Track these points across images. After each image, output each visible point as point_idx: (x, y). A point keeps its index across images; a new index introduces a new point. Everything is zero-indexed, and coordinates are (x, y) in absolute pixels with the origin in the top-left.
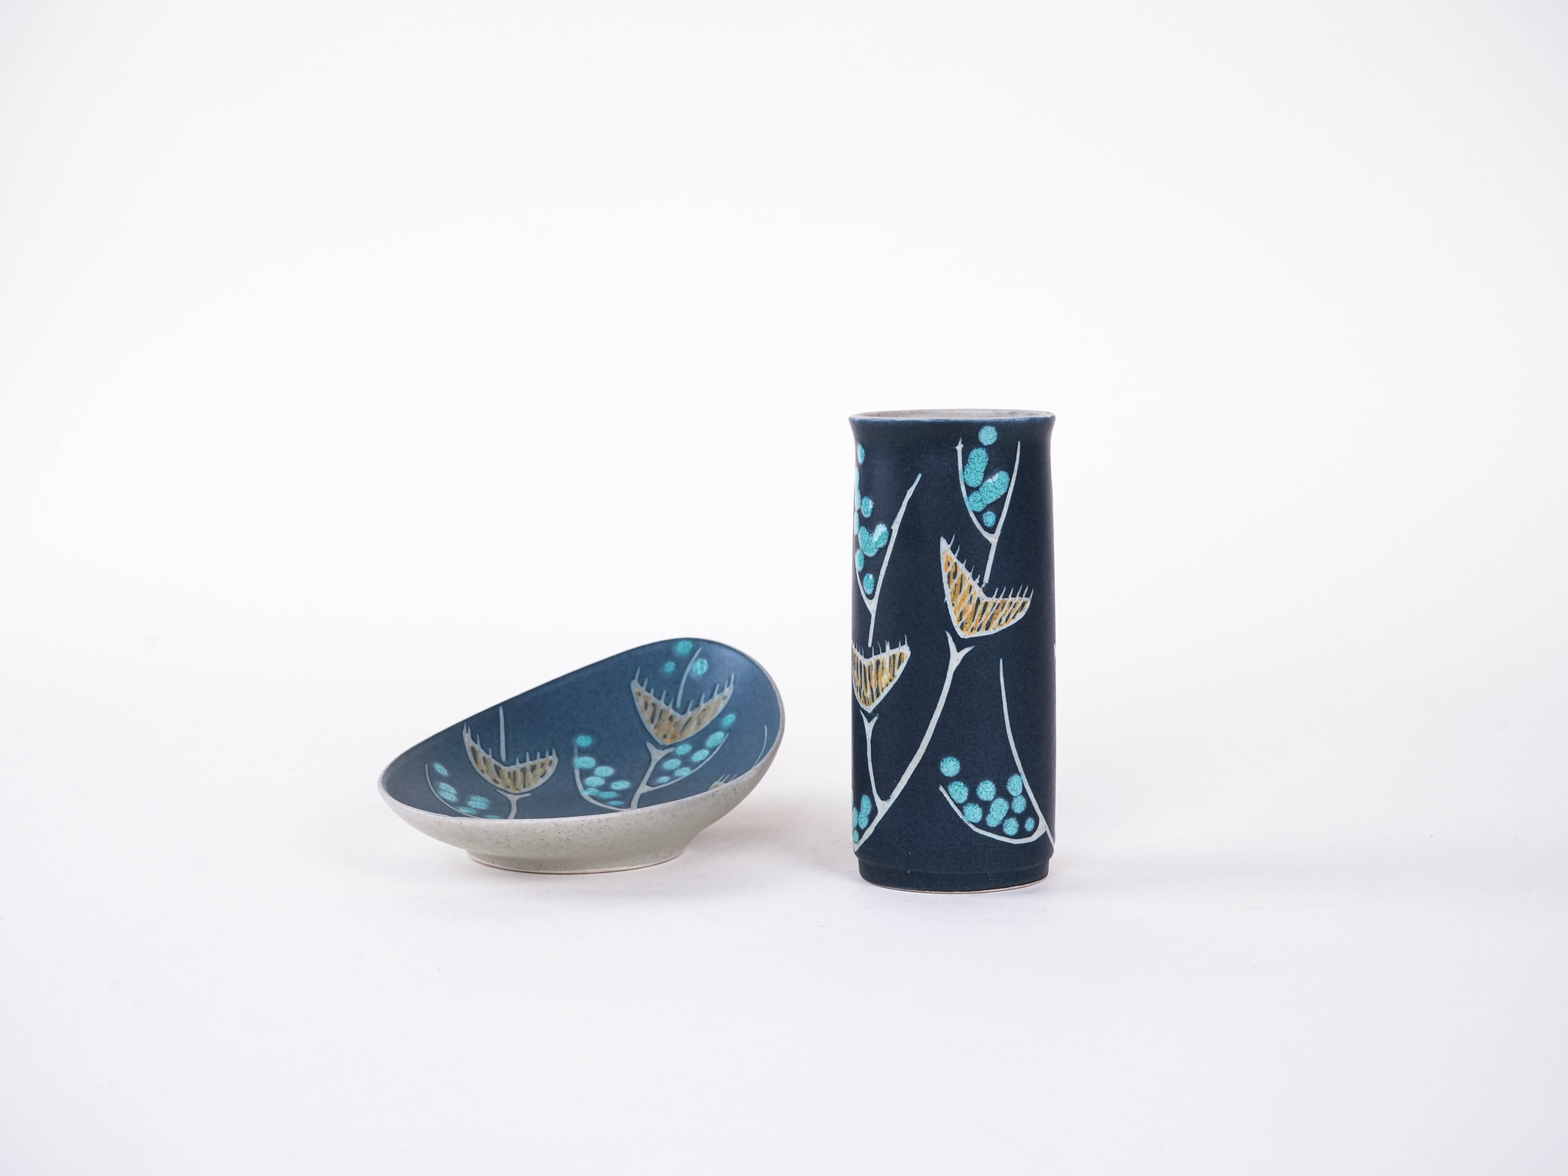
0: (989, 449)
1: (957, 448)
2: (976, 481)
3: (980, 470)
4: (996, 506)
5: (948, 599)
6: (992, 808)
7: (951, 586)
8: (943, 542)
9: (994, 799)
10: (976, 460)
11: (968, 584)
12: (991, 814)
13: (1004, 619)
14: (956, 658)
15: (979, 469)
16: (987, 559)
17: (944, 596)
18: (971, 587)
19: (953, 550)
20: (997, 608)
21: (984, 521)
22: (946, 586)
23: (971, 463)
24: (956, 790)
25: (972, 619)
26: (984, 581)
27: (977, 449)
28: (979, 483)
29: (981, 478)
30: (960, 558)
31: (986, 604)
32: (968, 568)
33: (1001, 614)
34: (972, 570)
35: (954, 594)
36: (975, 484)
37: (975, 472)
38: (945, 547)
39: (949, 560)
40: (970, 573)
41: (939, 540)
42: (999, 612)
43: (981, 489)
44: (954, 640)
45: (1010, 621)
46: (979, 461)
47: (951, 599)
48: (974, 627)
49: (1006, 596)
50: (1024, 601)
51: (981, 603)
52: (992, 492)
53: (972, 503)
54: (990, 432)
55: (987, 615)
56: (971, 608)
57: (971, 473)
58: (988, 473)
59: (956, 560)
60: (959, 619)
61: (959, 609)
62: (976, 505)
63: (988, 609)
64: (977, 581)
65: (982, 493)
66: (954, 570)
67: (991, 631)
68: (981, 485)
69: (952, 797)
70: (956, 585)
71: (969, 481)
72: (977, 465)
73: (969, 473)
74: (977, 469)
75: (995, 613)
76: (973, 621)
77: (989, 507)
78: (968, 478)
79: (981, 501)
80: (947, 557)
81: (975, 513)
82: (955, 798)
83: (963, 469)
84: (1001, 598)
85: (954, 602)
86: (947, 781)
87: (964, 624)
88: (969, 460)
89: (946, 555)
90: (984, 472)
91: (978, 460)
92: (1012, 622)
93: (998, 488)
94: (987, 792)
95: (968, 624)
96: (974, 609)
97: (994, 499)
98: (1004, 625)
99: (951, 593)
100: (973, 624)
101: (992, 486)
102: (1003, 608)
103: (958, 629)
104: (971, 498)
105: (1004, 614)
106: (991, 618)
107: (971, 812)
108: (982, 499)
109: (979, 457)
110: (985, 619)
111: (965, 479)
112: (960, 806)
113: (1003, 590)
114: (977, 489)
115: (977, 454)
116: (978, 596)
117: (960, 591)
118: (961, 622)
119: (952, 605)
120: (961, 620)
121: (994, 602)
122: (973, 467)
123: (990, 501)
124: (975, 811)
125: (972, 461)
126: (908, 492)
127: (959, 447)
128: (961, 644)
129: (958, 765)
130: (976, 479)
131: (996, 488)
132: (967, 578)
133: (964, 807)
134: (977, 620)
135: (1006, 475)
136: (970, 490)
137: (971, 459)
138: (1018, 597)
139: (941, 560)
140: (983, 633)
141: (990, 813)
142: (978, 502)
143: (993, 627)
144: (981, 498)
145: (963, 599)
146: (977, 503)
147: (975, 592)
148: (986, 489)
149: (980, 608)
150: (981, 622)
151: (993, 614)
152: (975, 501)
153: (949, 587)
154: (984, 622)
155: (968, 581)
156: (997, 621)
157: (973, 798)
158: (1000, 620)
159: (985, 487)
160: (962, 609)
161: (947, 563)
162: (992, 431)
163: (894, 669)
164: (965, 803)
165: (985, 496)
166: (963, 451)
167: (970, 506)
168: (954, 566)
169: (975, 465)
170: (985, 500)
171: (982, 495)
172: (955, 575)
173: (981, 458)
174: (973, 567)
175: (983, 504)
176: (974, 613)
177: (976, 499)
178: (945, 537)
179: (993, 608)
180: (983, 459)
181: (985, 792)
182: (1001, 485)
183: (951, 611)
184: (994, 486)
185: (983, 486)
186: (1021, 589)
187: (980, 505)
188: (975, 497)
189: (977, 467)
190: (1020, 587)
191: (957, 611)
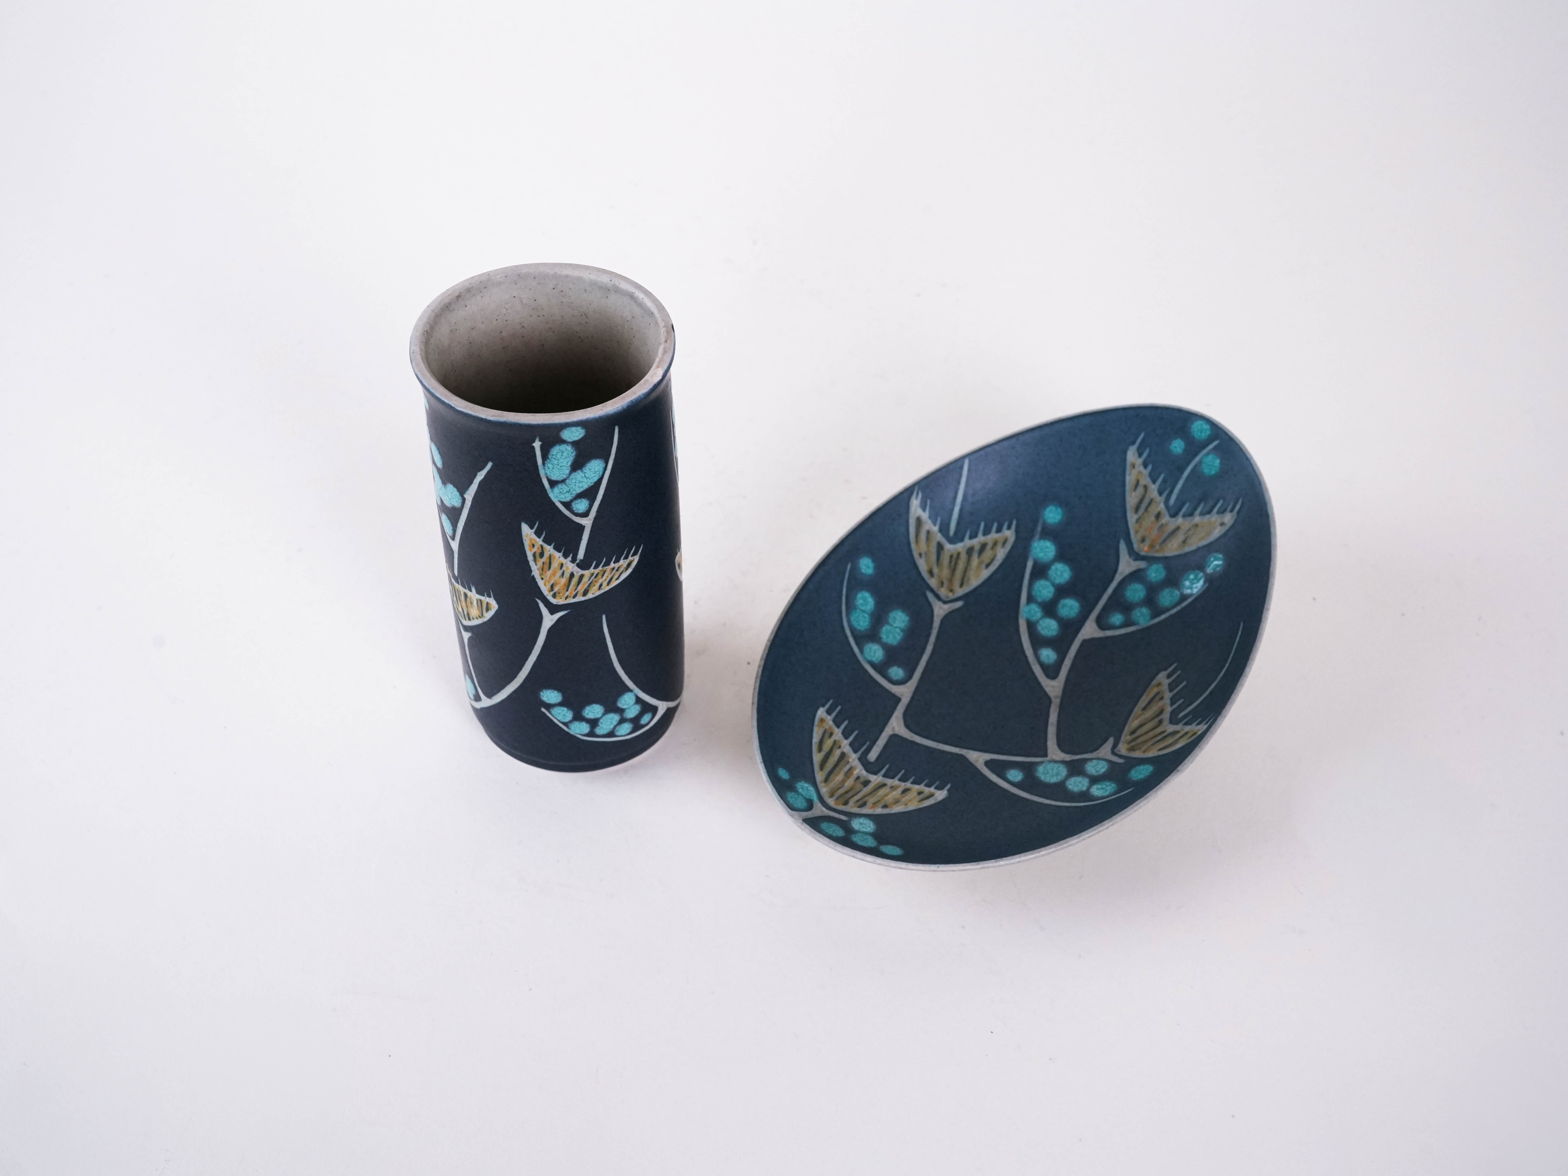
0: (575, 444)
1: (534, 444)
2: (561, 475)
3: (566, 465)
4: (589, 494)
5: (536, 572)
6: (601, 722)
7: (538, 564)
8: (525, 529)
9: (602, 716)
10: (559, 456)
11: (558, 562)
12: (600, 727)
13: (605, 584)
14: (549, 620)
15: (564, 464)
16: (580, 539)
17: (531, 571)
18: (562, 565)
19: (538, 534)
20: (595, 577)
21: (574, 509)
22: (532, 563)
23: (553, 459)
24: (559, 713)
25: (566, 589)
26: (578, 558)
27: (560, 445)
28: (565, 476)
29: (568, 472)
30: (547, 541)
31: (582, 577)
32: (557, 549)
33: (600, 581)
34: (563, 551)
35: (542, 570)
36: (559, 477)
37: (559, 467)
38: (527, 532)
39: (533, 542)
40: (559, 554)
41: (520, 524)
42: (599, 579)
43: (567, 481)
44: (546, 606)
46: (563, 457)
47: (539, 574)
48: (569, 596)
49: (607, 564)
50: (630, 560)
51: (575, 576)
52: (582, 482)
53: (558, 494)
55: (584, 585)
56: (564, 581)
57: (553, 468)
58: (577, 465)
59: (541, 543)
60: (550, 590)
61: (549, 582)
62: (563, 496)
63: (585, 579)
64: (570, 558)
65: (570, 485)
66: (540, 550)
67: (590, 596)
68: (568, 477)
69: (555, 717)
70: (543, 563)
71: (552, 475)
72: (561, 461)
73: (551, 469)
74: (561, 465)
75: (593, 581)
76: (567, 591)
77: (580, 496)
78: (550, 472)
79: (568, 492)
80: (531, 540)
81: (564, 504)
82: (559, 719)
83: (544, 464)
84: (600, 568)
85: (543, 577)
86: (549, 707)
87: (557, 594)
88: (550, 457)
89: (529, 538)
90: (571, 466)
91: (562, 456)
92: (614, 583)
93: (590, 477)
94: (594, 713)
95: (561, 594)
96: (568, 582)
97: (586, 486)
98: (605, 588)
99: (538, 569)
100: (568, 593)
101: (582, 477)
102: (603, 575)
103: (550, 598)
104: (556, 490)
105: (605, 580)
106: (589, 586)
107: (578, 728)
108: (570, 490)
109: (563, 453)
110: (582, 588)
111: (546, 474)
112: (565, 724)
113: (603, 560)
114: (563, 481)
115: (560, 450)
116: (572, 571)
117: (550, 568)
118: (552, 593)
119: (541, 579)
120: (552, 590)
121: (592, 572)
122: (557, 463)
123: (579, 491)
124: (581, 727)
125: (554, 457)
126: (479, 474)
127: (537, 445)
128: (553, 609)
129: (560, 696)
130: (561, 473)
131: (588, 478)
132: (557, 557)
133: (569, 724)
134: (572, 589)
135: (600, 462)
136: (553, 483)
137: (553, 455)
138: (622, 562)
139: (524, 542)
140: (580, 598)
141: (598, 726)
142: (565, 493)
143: (592, 592)
144: (568, 489)
145: (554, 574)
146: (563, 494)
147: (567, 568)
148: (574, 481)
149: (575, 580)
150: (576, 591)
151: (591, 583)
153: (536, 565)
154: (581, 590)
155: (557, 560)
156: (597, 585)
157: (578, 717)
158: (601, 585)
159: (572, 479)
160: (553, 582)
161: (532, 545)
162: (577, 430)
163: (482, 610)
164: (571, 722)
165: (574, 487)
166: (542, 447)
167: (555, 496)
168: (540, 547)
169: (558, 460)
170: (574, 490)
171: (569, 486)
172: (542, 555)
173: (565, 454)
174: (563, 548)
175: (572, 494)
176: (567, 584)
177: (561, 490)
178: (526, 523)
179: (591, 578)
180: (568, 455)
181: (592, 712)
182: (594, 473)
183: (541, 583)
184: (585, 476)
185: (571, 479)
186: (625, 553)
187: (567, 495)
188: (561, 489)
189: (561, 463)
190: (625, 551)
191: (547, 583)
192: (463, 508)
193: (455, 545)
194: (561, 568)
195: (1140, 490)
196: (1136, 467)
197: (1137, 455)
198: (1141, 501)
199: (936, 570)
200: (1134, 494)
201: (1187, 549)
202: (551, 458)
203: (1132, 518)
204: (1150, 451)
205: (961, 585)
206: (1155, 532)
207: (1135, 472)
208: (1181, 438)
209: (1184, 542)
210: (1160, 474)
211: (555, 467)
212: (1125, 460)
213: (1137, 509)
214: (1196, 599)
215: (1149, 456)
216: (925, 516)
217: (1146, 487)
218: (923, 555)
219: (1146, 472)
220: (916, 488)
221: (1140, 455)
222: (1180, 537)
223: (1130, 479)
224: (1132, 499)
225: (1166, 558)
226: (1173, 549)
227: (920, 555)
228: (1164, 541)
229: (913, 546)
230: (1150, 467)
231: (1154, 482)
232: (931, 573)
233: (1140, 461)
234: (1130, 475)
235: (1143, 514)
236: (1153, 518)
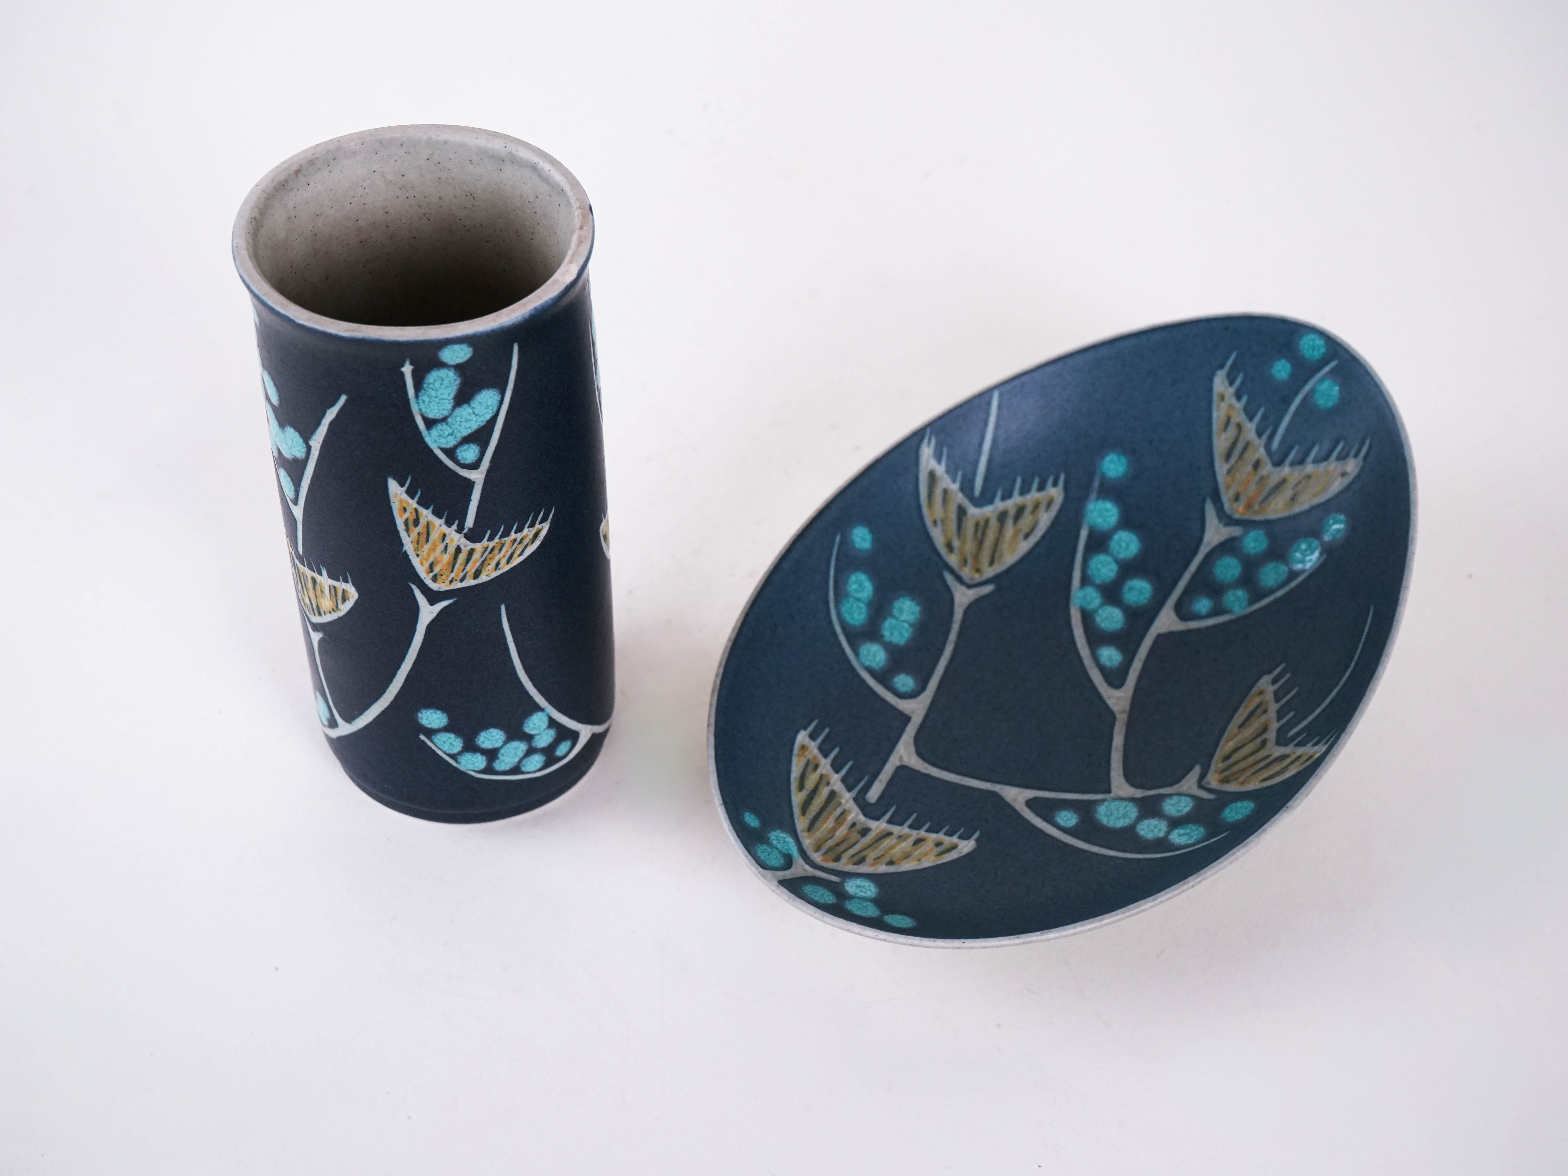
0: (459, 368)
1: (404, 369)
2: (441, 412)
3: (447, 398)
4: (480, 437)
5: (409, 547)
6: (501, 753)
7: (411, 535)
8: (393, 485)
9: (503, 745)
10: (437, 385)
11: (439, 532)
12: (501, 760)
13: (503, 562)
14: (428, 613)
15: (446, 396)
16: (469, 500)
17: (402, 545)
18: (444, 536)
19: (411, 493)
20: (490, 553)
21: (460, 458)
22: (403, 534)
23: (429, 390)
24: (444, 742)
25: (451, 570)
26: (465, 526)
27: (439, 370)
28: (446, 413)
29: (449, 407)
30: (423, 503)
31: (471, 552)
32: (438, 514)
33: (497, 558)
34: (445, 517)
35: (418, 543)
36: (438, 415)
37: (437, 400)
38: (395, 490)
39: (405, 505)
40: (440, 520)
41: (386, 480)
42: (495, 555)
43: (450, 420)
44: (423, 593)
45: (514, 560)
46: (443, 387)
47: (413, 549)
48: (455, 579)
49: (506, 534)
50: (537, 528)
51: (463, 551)
52: (469, 420)
53: (437, 438)
54: (460, 351)
55: (474, 563)
56: (447, 558)
57: (430, 402)
58: (463, 398)
59: (415, 505)
60: (429, 571)
61: (427, 559)
62: (443, 441)
63: (476, 556)
64: (455, 527)
65: (453, 424)
66: (414, 516)
67: (483, 578)
68: (450, 414)
69: (439, 747)
70: (419, 534)
71: (428, 412)
72: (441, 391)
73: (427, 402)
74: (440, 397)
75: (487, 559)
76: (452, 571)
77: (467, 440)
78: (426, 408)
79: (451, 434)
80: (401, 501)
81: (445, 451)
82: (444, 749)
83: (417, 396)
84: (497, 540)
85: (419, 553)
86: (430, 733)
87: (438, 576)
88: (425, 386)
89: (398, 498)
90: (454, 398)
91: (442, 384)
92: (516, 561)
93: (480, 414)
94: (492, 740)
95: (444, 577)
96: (452, 559)
97: (474, 426)
98: (503, 567)
99: (412, 542)
100: (453, 575)
101: (469, 414)
102: (500, 550)
103: (428, 582)
104: (434, 432)
105: (504, 556)
106: (482, 565)
107: (470, 761)
108: (453, 432)
109: (443, 380)
110: (471, 568)
111: (420, 410)
112: (453, 756)
113: (500, 529)
114: (444, 420)
115: (438, 377)
116: (458, 544)
117: (427, 541)
118: (431, 575)
119: (415, 556)
120: (431, 571)
121: (485, 546)
122: (435, 395)
123: (466, 433)
124: (474, 760)
125: (431, 386)
126: (328, 411)
127: (407, 370)
128: (433, 597)
129: (444, 718)
130: (441, 408)
131: (477, 415)
132: (437, 525)
133: (458, 757)
134: (458, 569)
135: (494, 393)
136: (430, 423)
137: (429, 384)
138: (526, 531)
139: (392, 504)
140: (470, 582)
141: (498, 758)
142: (447, 436)
143: (486, 574)
144: (450, 431)
145: (434, 549)
146: (444, 438)
147: (452, 540)
148: (458, 419)
149: (462, 557)
150: (464, 572)
151: (485, 560)
152: (440, 435)
153: (409, 536)
154: (470, 571)
155: (438, 529)
156: (492, 565)
157: (470, 747)
158: (498, 564)
159: (456, 416)
160: (433, 560)
161: (403, 508)
162: (462, 349)
163: (337, 601)
164: (460, 753)
165: (459, 428)
166: (414, 374)
167: (433, 441)
168: (414, 512)
169: (437, 390)
170: (458, 431)
171: (452, 426)
172: (416, 522)
173: (446, 382)
174: (446, 513)
175: (455, 437)
176: (452, 563)
177: (442, 433)
178: (394, 478)
179: (483, 553)
180: (450, 383)
181: (489, 740)
182: (486, 408)
183: (416, 562)
184: (474, 413)
185: (454, 416)
186: (530, 518)
187: (450, 438)
188: (441, 430)
189: (441, 394)
190: (530, 516)
191: (424, 561)
192: (308, 460)
193: (298, 512)
194: (443, 540)
195: (1232, 431)
196: (1226, 398)
197: (1226, 383)
198: (1234, 445)
199: (956, 543)
200: (1223, 436)
201: (1297, 509)
202: (428, 387)
203: (1221, 469)
204: (1245, 376)
205: (991, 563)
206: (1253, 487)
207: (1224, 406)
208: (1288, 358)
209: (1293, 499)
210: (1259, 407)
211: (431, 400)
212: (1210, 390)
213: (1228, 456)
214: (1310, 577)
215: (1243, 383)
216: (940, 469)
217: (1239, 426)
218: (939, 523)
219: (1239, 405)
220: (928, 431)
221: (1231, 383)
222: (1288, 492)
223: (1218, 415)
224: (1221, 442)
225: (1268, 522)
226: (1277, 509)
227: (935, 523)
228: (1266, 498)
229: (925, 511)
230: (1245, 398)
231: (1251, 418)
232: (950, 547)
233: (1231, 390)
234: (1218, 409)
235: (1237, 462)
236: (1249, 468)
